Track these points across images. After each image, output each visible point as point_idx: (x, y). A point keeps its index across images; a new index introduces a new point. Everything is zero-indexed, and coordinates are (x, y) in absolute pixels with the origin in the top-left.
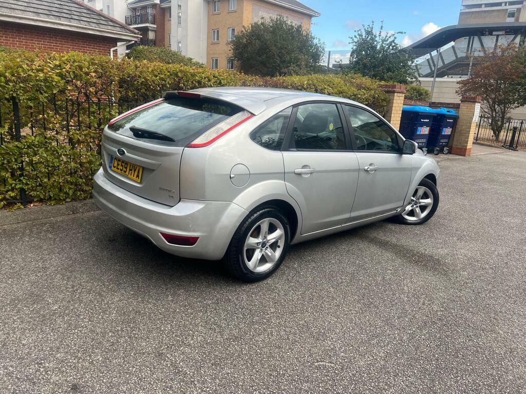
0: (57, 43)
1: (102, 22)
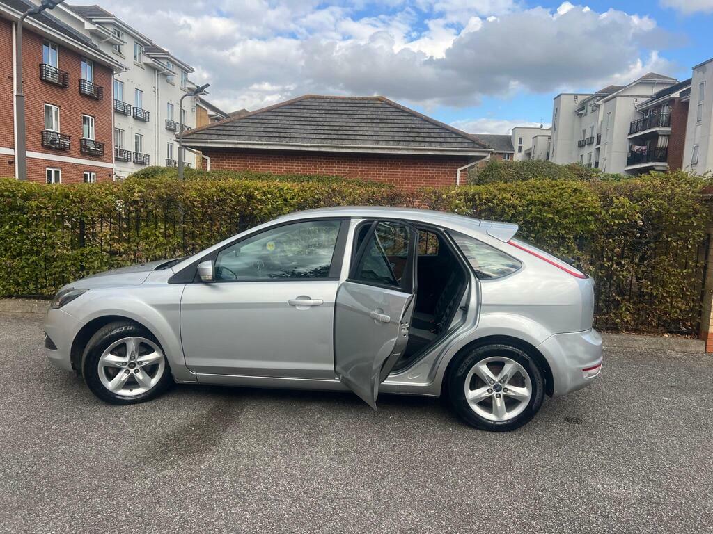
0: (397, 169)
1: (449, 140)
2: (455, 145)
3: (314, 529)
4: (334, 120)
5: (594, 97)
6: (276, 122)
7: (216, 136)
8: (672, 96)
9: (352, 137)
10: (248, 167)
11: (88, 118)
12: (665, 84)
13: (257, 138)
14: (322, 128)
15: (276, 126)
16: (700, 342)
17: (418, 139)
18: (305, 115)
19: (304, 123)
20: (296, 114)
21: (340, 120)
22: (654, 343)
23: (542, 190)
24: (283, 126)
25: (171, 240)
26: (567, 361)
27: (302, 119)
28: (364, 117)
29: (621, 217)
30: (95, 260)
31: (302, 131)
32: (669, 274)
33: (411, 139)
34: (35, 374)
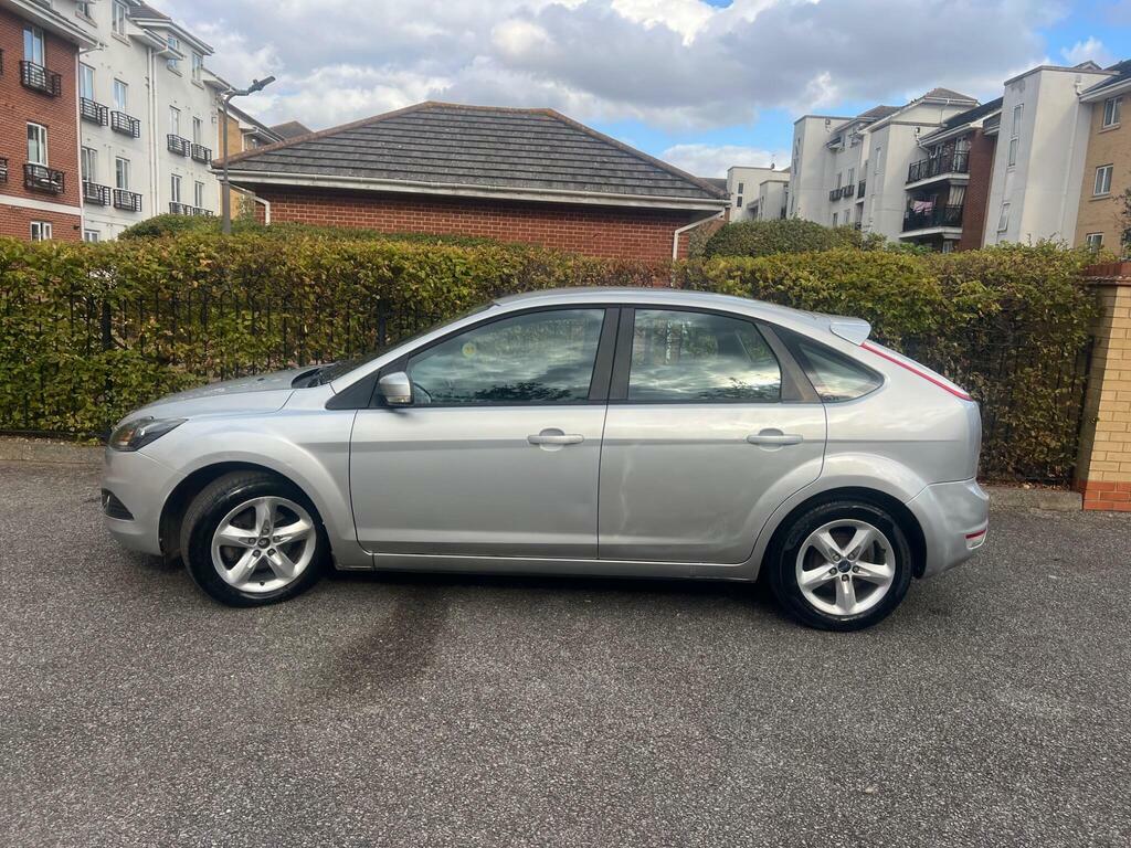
1: (662, 184)
2: (672, 192)
3: (637, 785)
4: (476, 145)
5: (854, 123)
6: (379, 144)
7: (281, 166)
8: (973, 125)
9: (505, 174)
10: (335, 218)
11: (37, 129)
12: (959, 106)
13: (350, 171)
14: (458, 157)
15: (380, 151)
16: (1074, 494)
17: (613, 181)
18: (427, 135)
19: (426, 148)
20: (412, 134)
21: (486, 145)
22: (1011, 498)
23: (854, 266)
24: (392, 153)
25: (264, 340)
26: (947, 525)
27: (423, 141)
28: (525, 141)
29: (972, 309)
30: (132, 372)
31: (424, 161)
32: (1036, 396)
33: (602, 181)
34: (76, 562)
